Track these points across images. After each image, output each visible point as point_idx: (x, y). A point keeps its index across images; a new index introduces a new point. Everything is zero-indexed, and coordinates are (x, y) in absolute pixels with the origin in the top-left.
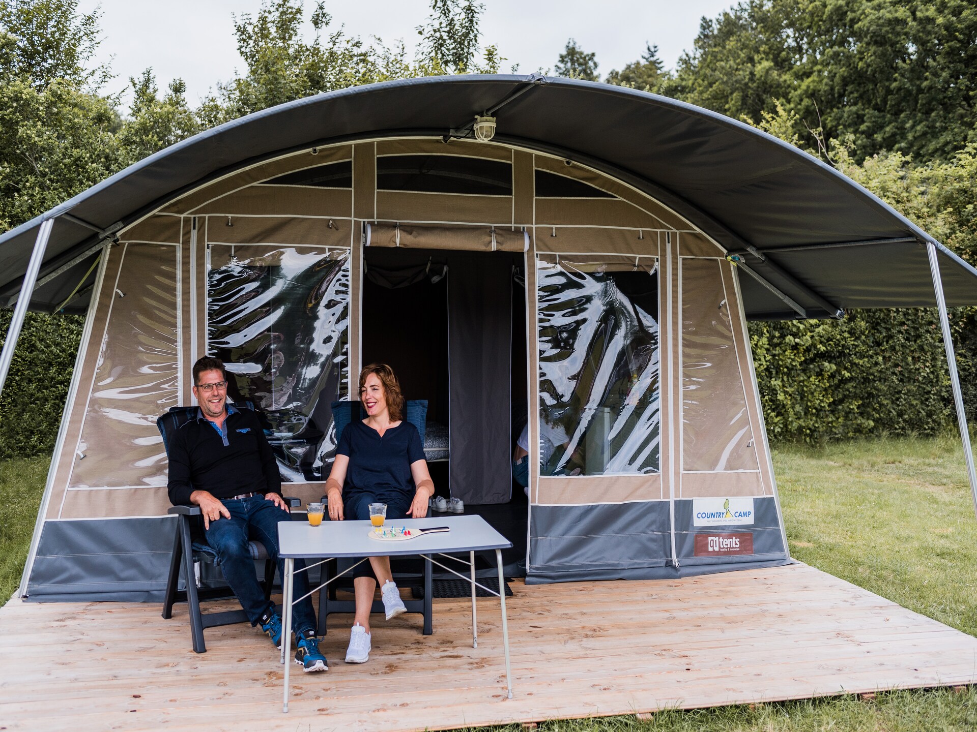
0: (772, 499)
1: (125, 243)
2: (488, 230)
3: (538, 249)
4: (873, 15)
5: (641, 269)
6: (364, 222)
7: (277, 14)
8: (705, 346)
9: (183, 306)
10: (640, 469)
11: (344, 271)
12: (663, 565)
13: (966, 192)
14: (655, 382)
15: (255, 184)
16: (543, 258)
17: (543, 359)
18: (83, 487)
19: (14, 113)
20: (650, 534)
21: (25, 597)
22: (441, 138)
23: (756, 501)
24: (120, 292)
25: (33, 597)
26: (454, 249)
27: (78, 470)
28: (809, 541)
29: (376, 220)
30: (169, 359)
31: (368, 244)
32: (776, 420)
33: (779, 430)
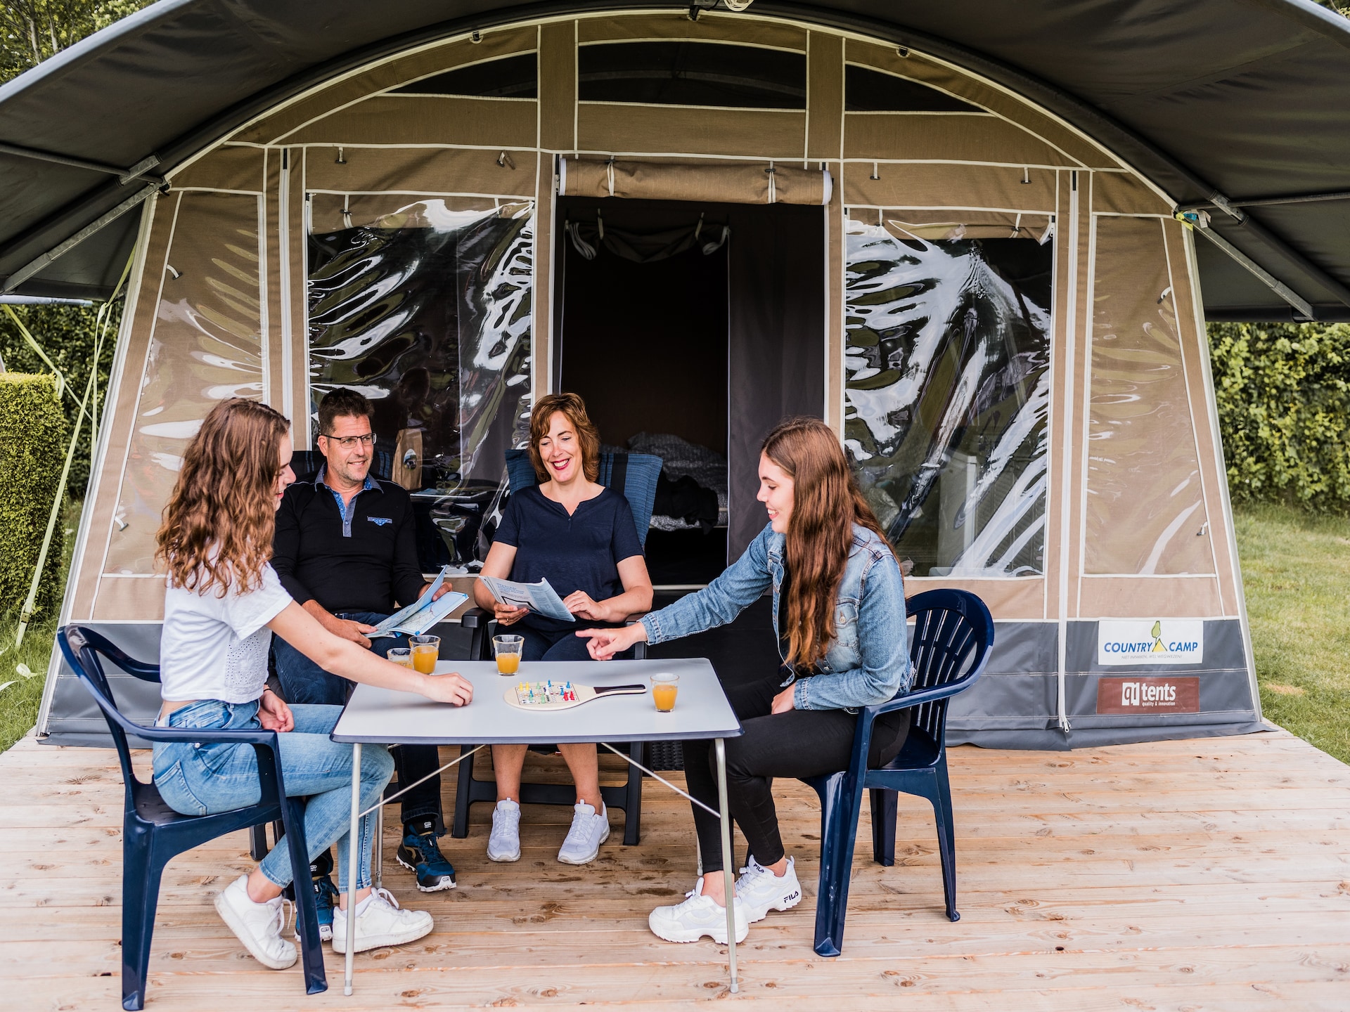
0: (1235, 624)
1: (179, 192)
2: (763, 168)
3: (849, 199)
5: (1025, 235)
6: (557, 156)
8: (1131, 366)
9: (270, 292)
10: (1009, 568)
11: (524, 236)
12: (1043, 726)
14: (1042, 424)
15: (380, 93)
16: (856, 214)
17: (851, 385)
18: (126, 574)
20: (1023, 676)
21: (46, 735)
22: (686, 11)
23: (1207, 625)
24: (173, 270)
25: (56, 736)
26: (705, 200)
27: (119, 547)
28: (1298, 685)
29: (576, 152)
30: (248, 378)
31: (562, 192)
32: (1254, 468)
33: (1259, 484)
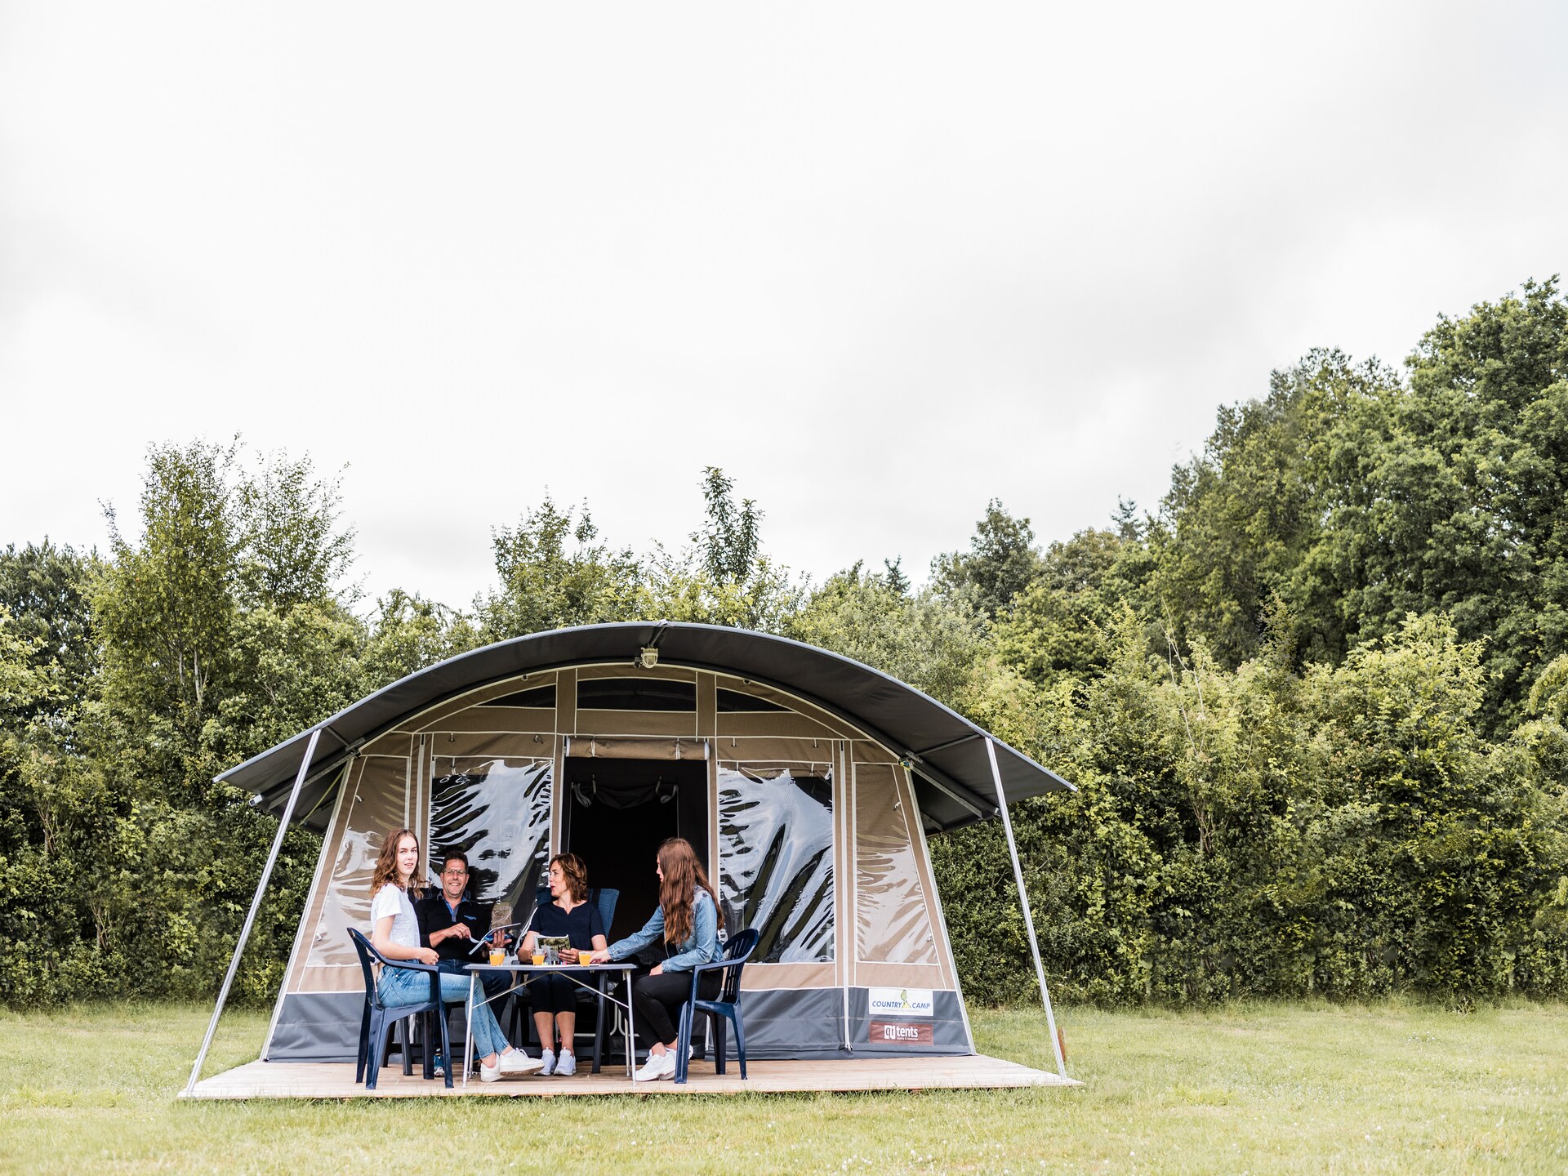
0: (953, 994)
1: (365, 757)
2: (673, 741)
3: (720, 758)
4: (1391, 460)
5: (817, 774)
6: (565, 737)
7: (542, 524)
9: (411, 809)
10: (815, 958)
11: (547, 778)
12: (836, 1047)
13: (1357, 699)
14: (829, 877)
15: (475, 706)
16: (724, 765)
17: (724, 855)
18: (319, 966)
19: (256, 642)
20: (825, 1020)
21: (266, 1060)
22: (633, 664)
23: (935, 993)
24: (359, 797)
25: (272, 1060)
27: (316, 950)
29: (575, 735)
31: (568, 755)
